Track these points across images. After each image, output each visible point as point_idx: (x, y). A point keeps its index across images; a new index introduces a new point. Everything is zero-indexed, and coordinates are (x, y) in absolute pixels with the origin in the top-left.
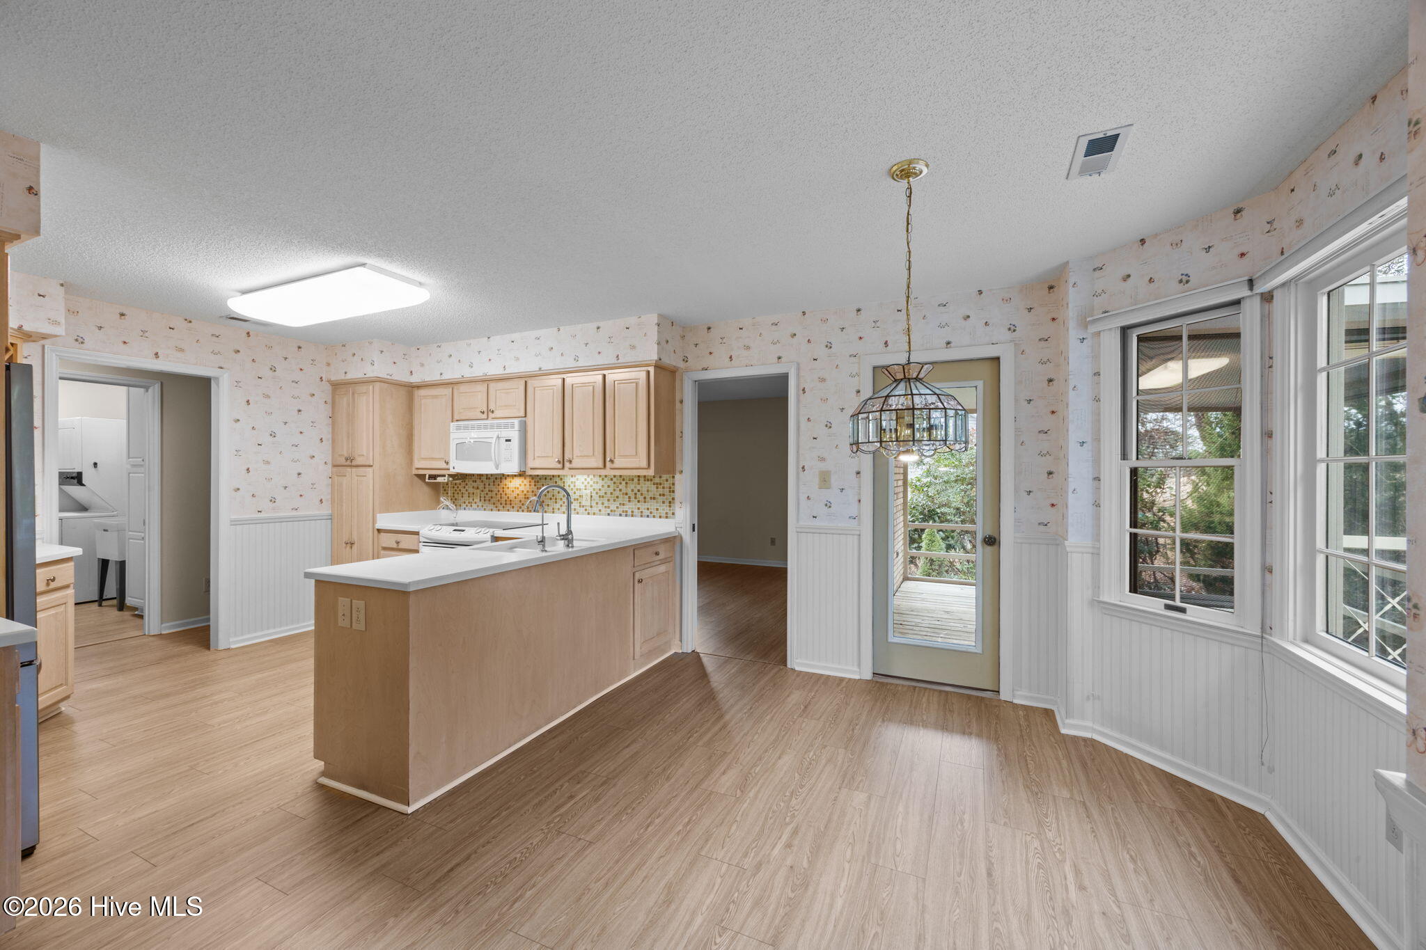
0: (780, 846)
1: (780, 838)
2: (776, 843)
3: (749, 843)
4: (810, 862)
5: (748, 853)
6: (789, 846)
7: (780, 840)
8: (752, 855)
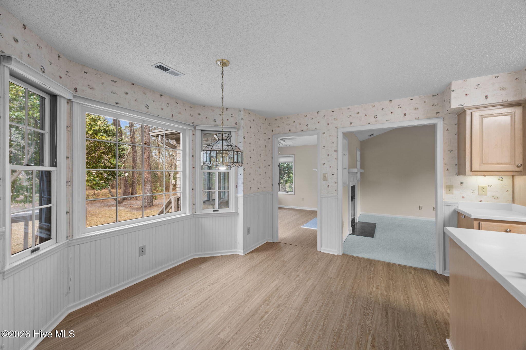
0: (270, 313)
1: (269, 315)
2: (271, 313)
3: (281, 314)
4: (261, 306)
5: (282, 310)
6: (266, 312)
7: (269, 314)
8: (280, 310)
